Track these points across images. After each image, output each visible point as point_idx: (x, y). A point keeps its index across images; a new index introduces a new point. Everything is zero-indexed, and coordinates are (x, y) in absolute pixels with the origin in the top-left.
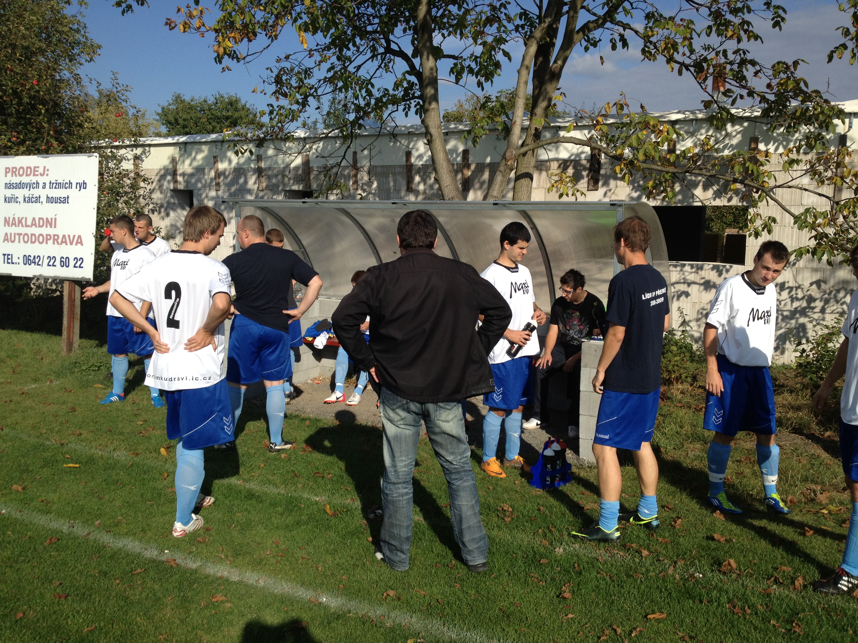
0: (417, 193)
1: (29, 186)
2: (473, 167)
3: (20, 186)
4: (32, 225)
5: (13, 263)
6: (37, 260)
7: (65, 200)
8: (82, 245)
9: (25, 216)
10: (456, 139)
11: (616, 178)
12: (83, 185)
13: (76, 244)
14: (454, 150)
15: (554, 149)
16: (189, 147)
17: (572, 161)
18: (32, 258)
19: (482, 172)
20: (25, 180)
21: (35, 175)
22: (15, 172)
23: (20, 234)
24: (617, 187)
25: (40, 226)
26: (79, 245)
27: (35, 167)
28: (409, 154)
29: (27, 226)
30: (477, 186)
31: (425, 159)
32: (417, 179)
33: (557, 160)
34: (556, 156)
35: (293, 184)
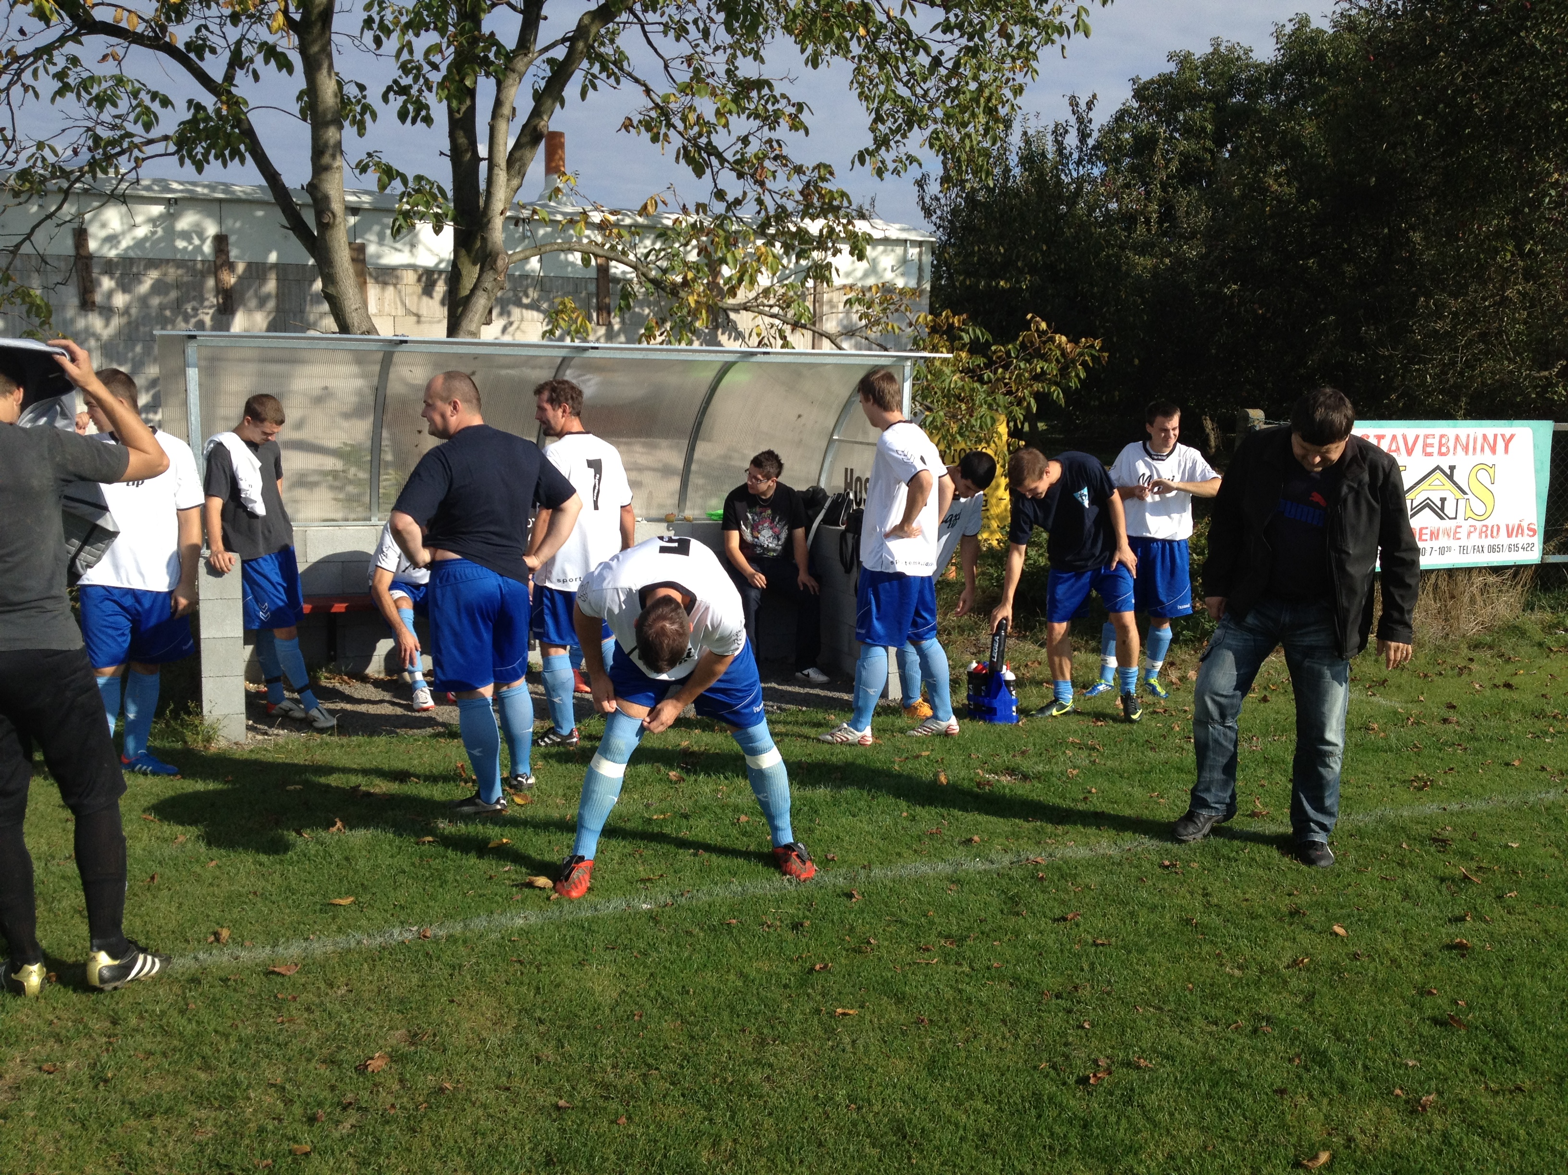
0: (107, 311)
2: (241, 268)
10: (199, 212)
11: (519, 304)
14: (197, 230)
15: (407, 249)
17: (440, 272)
19: (262, 279)
24: (522, 320)
28: (81, 234)
30: (253, 303)
31: (124, 244)
32: (107, 283)
33: (414, 267)
34: (412, 261)
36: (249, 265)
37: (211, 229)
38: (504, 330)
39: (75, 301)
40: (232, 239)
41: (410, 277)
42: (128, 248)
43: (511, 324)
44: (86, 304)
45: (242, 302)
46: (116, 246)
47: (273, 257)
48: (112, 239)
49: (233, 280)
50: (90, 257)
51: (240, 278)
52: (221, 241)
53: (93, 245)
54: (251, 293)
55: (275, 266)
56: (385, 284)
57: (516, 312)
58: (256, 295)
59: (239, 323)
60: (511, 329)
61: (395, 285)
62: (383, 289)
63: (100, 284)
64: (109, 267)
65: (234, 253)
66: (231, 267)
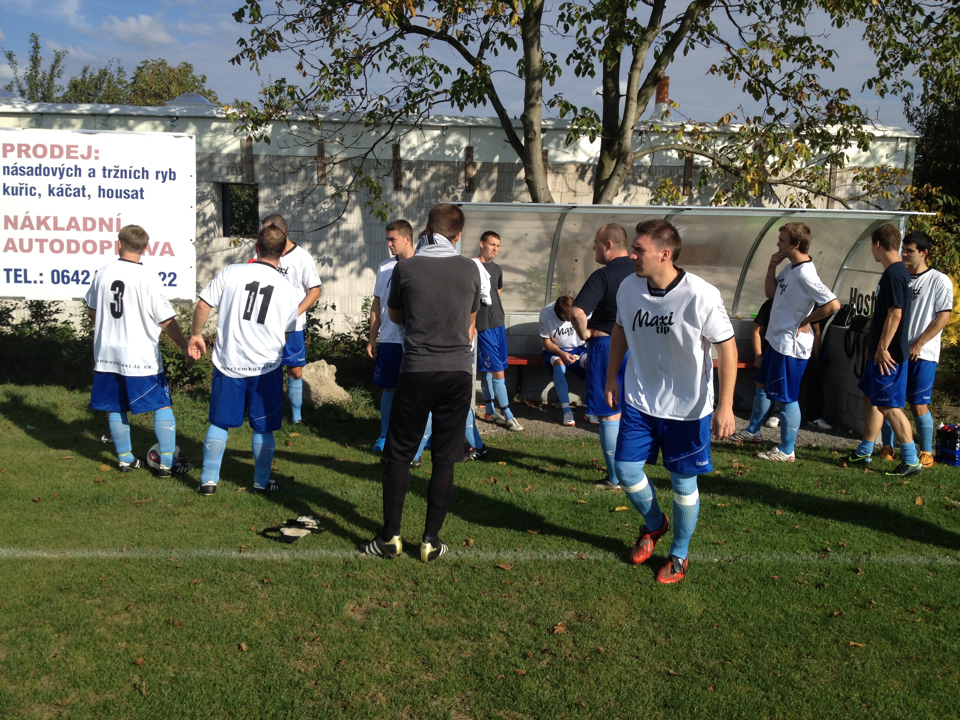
0: (408, 191)
1: (62, 172)
2: (479, 165)
3: (39, 171)
4: (69, 227)
5: (26, 281)
7: (138, 194)
8: (172, 254)
9: (52, 215)
10: (458, 134)
11: (635, 183)
12: (171, 175)
14: (457, 146)
18: (71, 275)
20: (48, 162)
22: (26, 152)
26: (167, 256)
28: (396, 148)
29: (56, 228)
30: (484, 186)
31: (418, 153)
32: (409, 175)
35: (228, 174)
36: (484, 164)
37: (465, 144)
38: (625, 199)
39: (391, 185)
40: (475, 149)
41: (572, 169)
42: (420, 155)
43: (629, 195)
44: (398, 187)
45: (479, 185)
46: (414, 154)
47: (497, 159)
48: (413, 150)
49: (474, 173)
50: (401, 160)
51: (478, 171)
52: (469, 150)
53: (402, 153)
54: (484, 180)
55: (498, 164)
56: (558, 173)
57: (633, 188)
58: (486, 181)
59: (476, 197)
60: (629, 199)
61: (563, 174)
62: (556, 176)
63: (405, 176)
64: (410, 165)
65: (476, 157)
66: (474, 165)
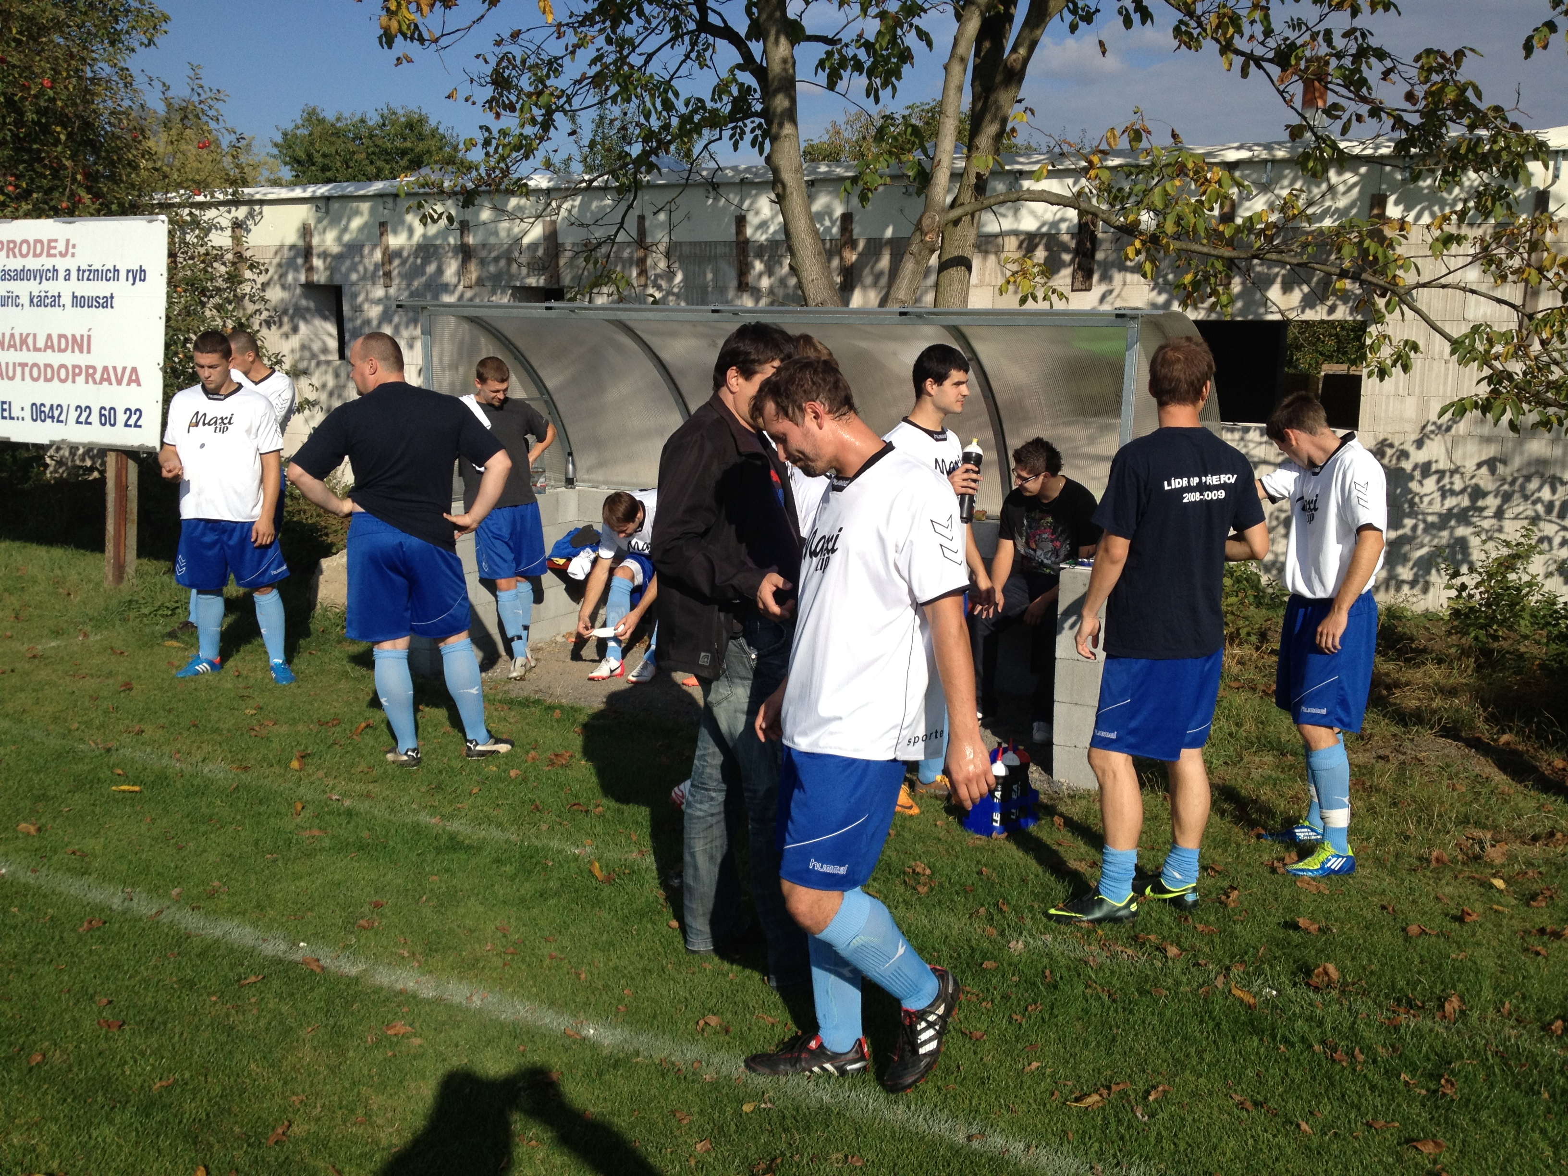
0: (756, 293)
1: (40, 275)
2: (861, 245)
3: (22, 275)
4: (46, 347)
5: (12, 418)
6: (56, 413)
7: (107, 302)
8: (139, 385)
9: (32, 332)
10: (830, 193)
11: (1123, 268)
12: (139, 275)
13: (128, 384)
14: (828, 211)
15: (1010, 214)
16: (335, 206)
17: (1043, 235)
18: (47, 410)
19: (878, 255)
20: (32, 263)
21: (49, 255)
22: (13, 250)
23: (23, 365)
24: (1125, 284)
25: (60, 350)
26: (134, 385)
27: (50, 241)
28: (741, 221)
29: (36, 349)
30: (869, 280)
31: (772, 229)
32: (759, 266)
33: (1016, 233)
34: (1015, 226)
35: (528, 275)
36: (869, 241)
37: (839, 210)
38: (1104, 297)
39: (734, 283)
40: (856, 218)
42: (775, 232)
44: (743, 286)
45: (860, 279)
46: (766, 232)
47: (889, 233)
48: (763, 225)
49: (854, 258)
50: (747, 241)
51: (860, 255)
52: (847, 218)
53: (749, 232)
54: (867, 271)
55: (890, 241)
56: (986, 252)
57: (1118, 277)
58: (872, 273)
59: (857, 300)
61: (996, 253)
62: (985, 258)
65: (857, 230)
66: (853, 244)
